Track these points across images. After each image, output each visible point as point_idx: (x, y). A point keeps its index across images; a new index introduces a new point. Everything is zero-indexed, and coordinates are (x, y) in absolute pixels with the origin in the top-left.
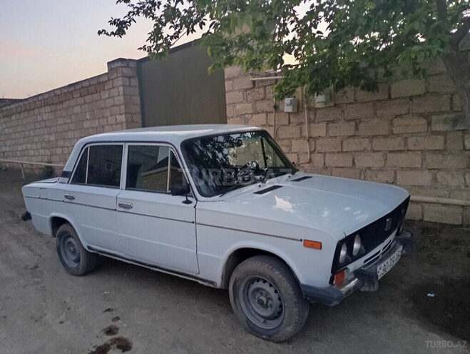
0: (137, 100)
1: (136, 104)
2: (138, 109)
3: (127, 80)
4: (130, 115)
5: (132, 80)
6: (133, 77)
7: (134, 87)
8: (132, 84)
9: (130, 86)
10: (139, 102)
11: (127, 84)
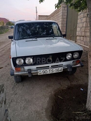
0: (66, 14)
1: (65, 16)
2: (66, 17)
3: (64, 8)
4: (63, 19)
5: (65, 8)
6: (66, 7)
7: (66, 10)
8: (65, 9)
9: (64, 10)
10: (66, 15)
11: (64, 9)
